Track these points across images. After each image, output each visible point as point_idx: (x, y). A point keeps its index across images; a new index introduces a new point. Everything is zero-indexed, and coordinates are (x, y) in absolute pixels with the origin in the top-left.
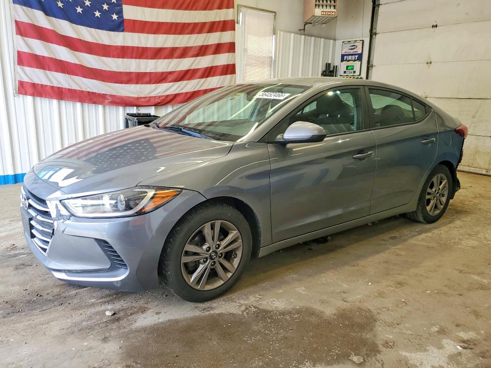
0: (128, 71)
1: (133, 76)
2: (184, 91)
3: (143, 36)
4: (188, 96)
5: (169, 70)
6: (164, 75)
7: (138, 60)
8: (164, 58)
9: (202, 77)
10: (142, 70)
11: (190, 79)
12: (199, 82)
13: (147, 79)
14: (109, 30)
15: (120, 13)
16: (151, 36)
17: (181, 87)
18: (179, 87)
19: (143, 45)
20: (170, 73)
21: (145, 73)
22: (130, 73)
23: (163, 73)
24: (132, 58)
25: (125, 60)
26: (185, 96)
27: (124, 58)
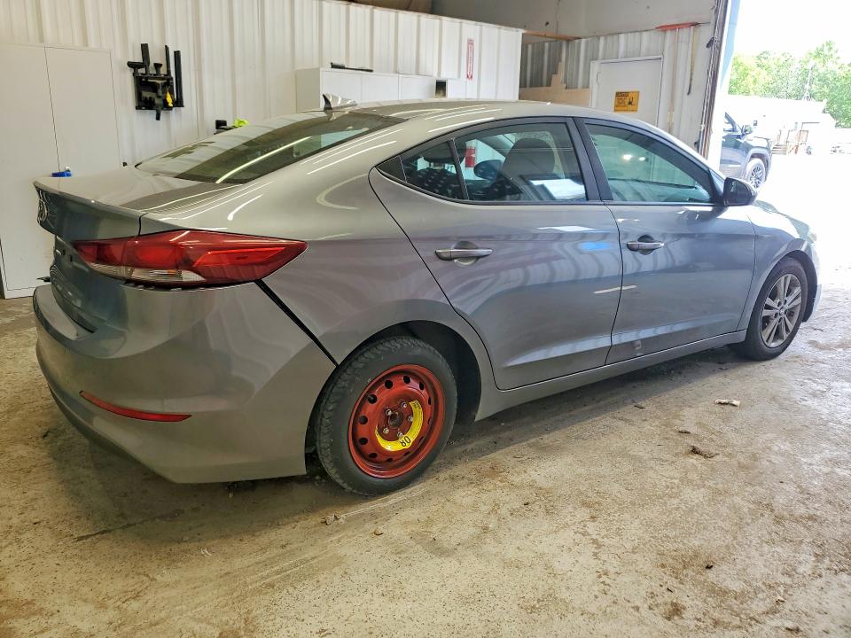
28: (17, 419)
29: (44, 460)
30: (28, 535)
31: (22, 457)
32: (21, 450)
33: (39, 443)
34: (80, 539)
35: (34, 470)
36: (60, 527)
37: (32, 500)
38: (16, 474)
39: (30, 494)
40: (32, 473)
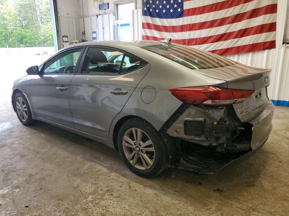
0: (184, 39)
1: (187, 41)
2: (220, 48)
3: (193, 17)
4: (223, 51)
5: (209, 35)
6: (205, 39)
7: (189, 32)
8: (207, 28)
9: (235, 37)
10: (192, 37)
11: (226, 40)
12: (233, 41)
13: (194, 42)
14: (176, 18)
15: (182, 7)
16: (198, 16)
17: (218, 46)
18: (216, 45)
19: (193, 22)
20: (210, 37)
21: (194, 39)
22: (185, 39)
23: (205, 38)
24: (186, 31)
25: (183, 33)
26: (219, 52)
27: (182, 32)
28: (255, 202)
29: (263, 176)
30: (285, 161)
31: (269, 182)
32: (267, 185)
33: (259, 183)
34: (274, 154)
35: (269, 175)
36: (276, 158)
37: (277, 167)
38: (276, 177)
39: (276, 169)
40: (271, 175)
